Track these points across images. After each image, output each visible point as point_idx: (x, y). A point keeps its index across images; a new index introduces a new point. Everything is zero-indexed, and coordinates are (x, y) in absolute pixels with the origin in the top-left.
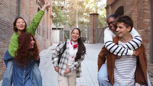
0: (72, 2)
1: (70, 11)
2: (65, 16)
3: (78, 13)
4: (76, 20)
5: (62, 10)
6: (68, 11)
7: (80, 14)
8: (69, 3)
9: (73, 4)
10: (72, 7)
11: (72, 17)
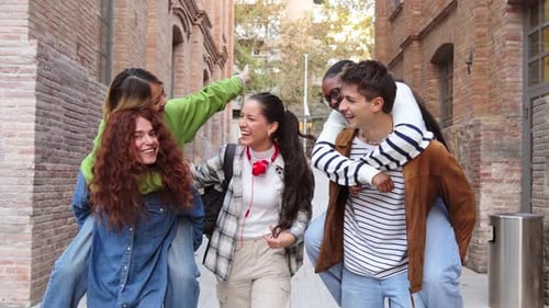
0: (292, 27)
1: (284, 55)
2: (269, 73)
3: (310, 62)
4: (303, 85)
5: (257, 52)
6: (278, 57)
7: (315, 66)
8: (282, 33)
9: (292, 35)
10: (290, 46)
11: (292, 74)
